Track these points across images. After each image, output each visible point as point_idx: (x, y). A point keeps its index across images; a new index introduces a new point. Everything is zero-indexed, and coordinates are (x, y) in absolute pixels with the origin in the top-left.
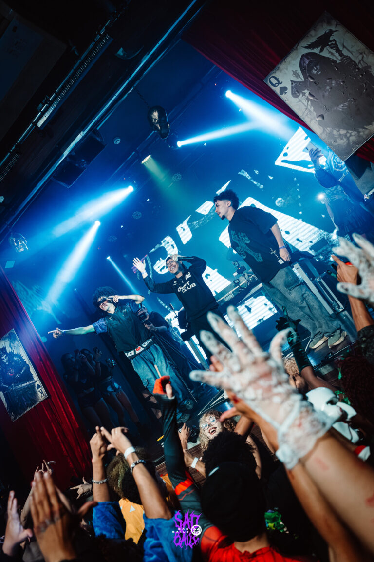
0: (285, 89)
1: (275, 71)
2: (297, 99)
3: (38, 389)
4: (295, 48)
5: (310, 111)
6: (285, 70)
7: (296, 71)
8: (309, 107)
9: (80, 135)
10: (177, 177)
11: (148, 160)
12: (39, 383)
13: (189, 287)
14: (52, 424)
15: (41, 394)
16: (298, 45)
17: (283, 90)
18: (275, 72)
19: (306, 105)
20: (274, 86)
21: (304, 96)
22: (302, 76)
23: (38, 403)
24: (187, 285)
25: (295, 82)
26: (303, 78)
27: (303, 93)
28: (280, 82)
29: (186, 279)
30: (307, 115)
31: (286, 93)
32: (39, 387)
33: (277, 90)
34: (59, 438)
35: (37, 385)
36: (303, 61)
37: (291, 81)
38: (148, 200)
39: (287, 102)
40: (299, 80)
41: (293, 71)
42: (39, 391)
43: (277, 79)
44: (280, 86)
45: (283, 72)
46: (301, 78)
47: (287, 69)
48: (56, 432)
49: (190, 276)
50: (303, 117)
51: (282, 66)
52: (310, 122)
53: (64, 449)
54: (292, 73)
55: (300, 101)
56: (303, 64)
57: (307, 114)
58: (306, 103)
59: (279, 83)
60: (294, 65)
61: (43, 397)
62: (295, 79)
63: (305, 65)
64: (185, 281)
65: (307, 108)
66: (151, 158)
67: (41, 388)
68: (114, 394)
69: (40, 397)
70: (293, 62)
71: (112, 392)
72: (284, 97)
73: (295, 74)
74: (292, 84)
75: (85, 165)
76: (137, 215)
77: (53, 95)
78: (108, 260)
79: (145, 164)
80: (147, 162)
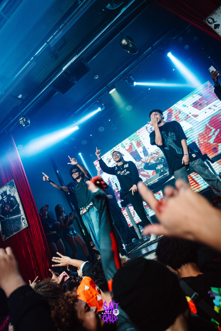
1: (212, 14)
3: (23, 220)
9: (75, 57)
10: (129, 108)
11: (114, 92)
12: (24, 216)
13: (126, 173)
14: (28, 246)
15: (24, 224)
20: (211, 24)
23: (21, 230)
24: (125, 172)
29: (125, 167)
32: (23, 219)
33: (213, 26)
34: (31, 256)
35: (23, 217)
42: (23, 222)
43: (213, 19)
48: (29, 251)
49: (128, 166)
53: (33, 264)
59: (214, 22)
61: (25, 226)
64: (124, 169)
66: (116, 91)
67: (25, 220)
68: (73, 236)
69: (23, 226)
71: (72, 235)
75: (75, 81)
76: (101, 129)
77: (63, 25)
78: (79, 155)
79: (111, 94)
80: (113, 93)
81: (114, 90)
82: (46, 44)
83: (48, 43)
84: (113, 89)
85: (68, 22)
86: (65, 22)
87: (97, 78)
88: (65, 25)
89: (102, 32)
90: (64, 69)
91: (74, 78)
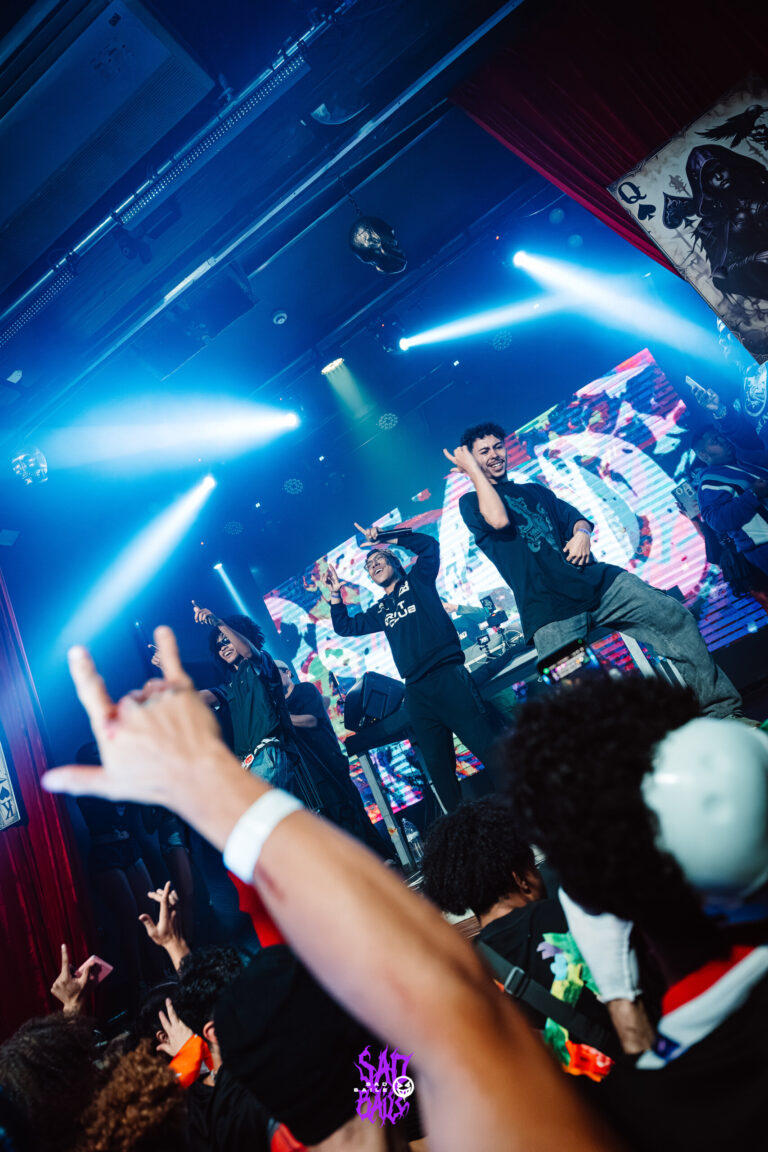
0: (652, 209)
1: (633, 173)
2: (674, 230)
4: (680, 133)
5: (698, 258)
6: (655, 173)
7: (678, 177)
8: (697, 249)
9: (206, 263)
10: (388, 421)
11: (337, 369)
12: (7, 785)
13: (403, 613)
15: (7, 812)
16: (687, 130)
17: (647, 211)
18: (633, 176)
19: (692, 245)
20: (629, 201)
21: (689, 227)
22: (689, 188)
24: (399, 609)
25: (672, 198)
26: (691, 193)
27: (687, 221)
28: (642, 195)
29: (399, 595)
30: (691, 264)
31: (651, 217)
33: (634, 209)
34: (26, 920)
35: (4, 788)
36: (696, 160)
37: (666, 196)
38: (322, 458)
39: (653, 235)
40: (683, 194)
41: (671, 177)
42: (4, 804)
43: (636, 189)
44: (641, 202)
45: (650, 175)
46: (688, 192)
47: (659, 172)
49: (408, 589)
50: (684, 266)
51: (650, 166)
52: (698, 278)
53: (33, 950)
54: (670, 180)
55: (680, 235)
56: (693, 167)
57: (692, 262)
58: (692, 241)
59: (639, 197)
60: (674, 165)
61: (11, 818)
62: (673, 192)
63: (698, 167)
65: (692, 252)
67: (9, 796)
69: (4, 817)
70: (674, 160)
71: (178, 846)
72: (646, 224)
73: (676, 182)
74: (666, 201)
75: (204, 337)
76: (294, 487)
77: (169, 163)
78: (216, 570)
79: (328, 376)
80: (333, 372)
81: (339, 362)
82: (109, 218)
83: (117, 218)
84: (336, 359)
85: (187, 159)
86: (177, 156)
87: (281, 321)
88: (176, 165)
89: (298, 192)
90: (170, 297)
91: (203, 326)
